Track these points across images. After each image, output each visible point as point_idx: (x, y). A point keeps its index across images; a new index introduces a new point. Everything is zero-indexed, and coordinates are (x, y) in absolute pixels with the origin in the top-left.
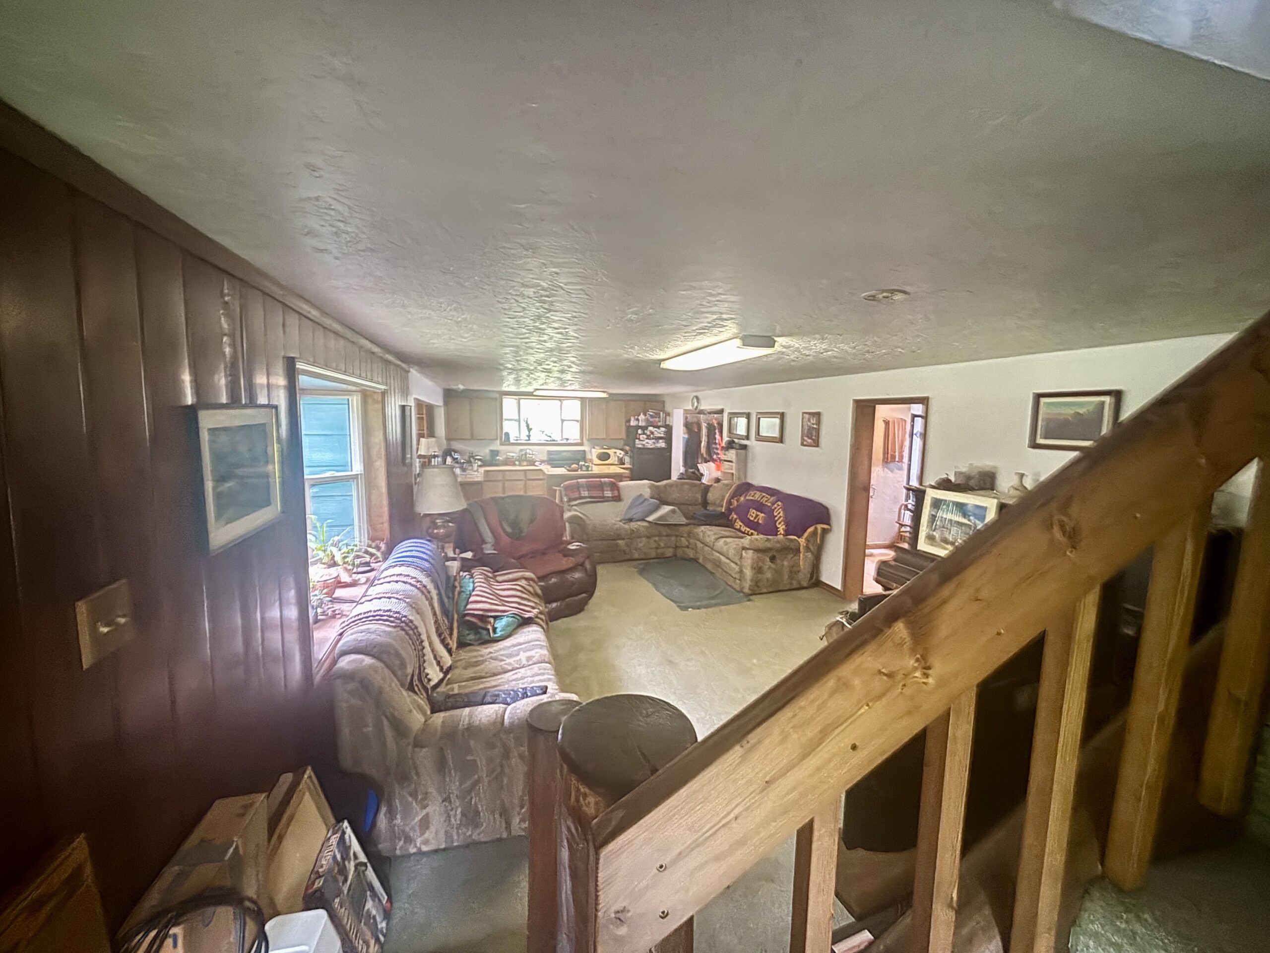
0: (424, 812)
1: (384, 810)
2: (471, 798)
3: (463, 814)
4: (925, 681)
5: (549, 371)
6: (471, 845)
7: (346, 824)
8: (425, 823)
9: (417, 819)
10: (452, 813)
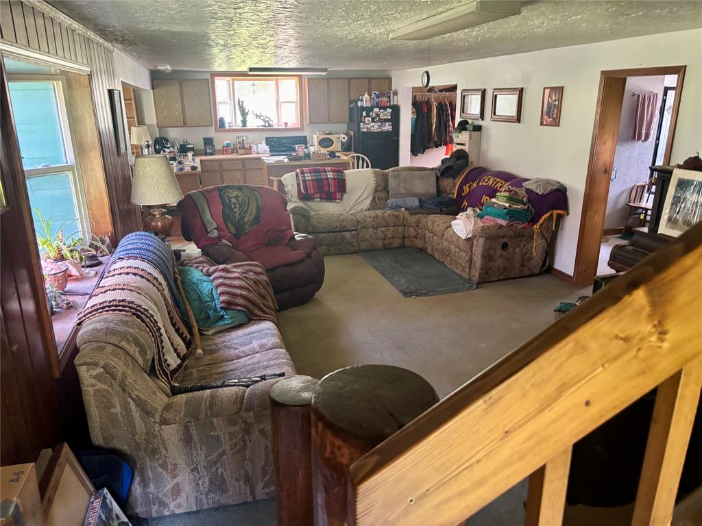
0: (175, 481)
1: (137, 479)
2: (218, 468)
3: (211, 482)
4: (659, 344)
5: (264, 47)
6: (220, 508)
7: (106, 490)
8: (176, 491)
9: (169, 487)
10: (201, 482)
